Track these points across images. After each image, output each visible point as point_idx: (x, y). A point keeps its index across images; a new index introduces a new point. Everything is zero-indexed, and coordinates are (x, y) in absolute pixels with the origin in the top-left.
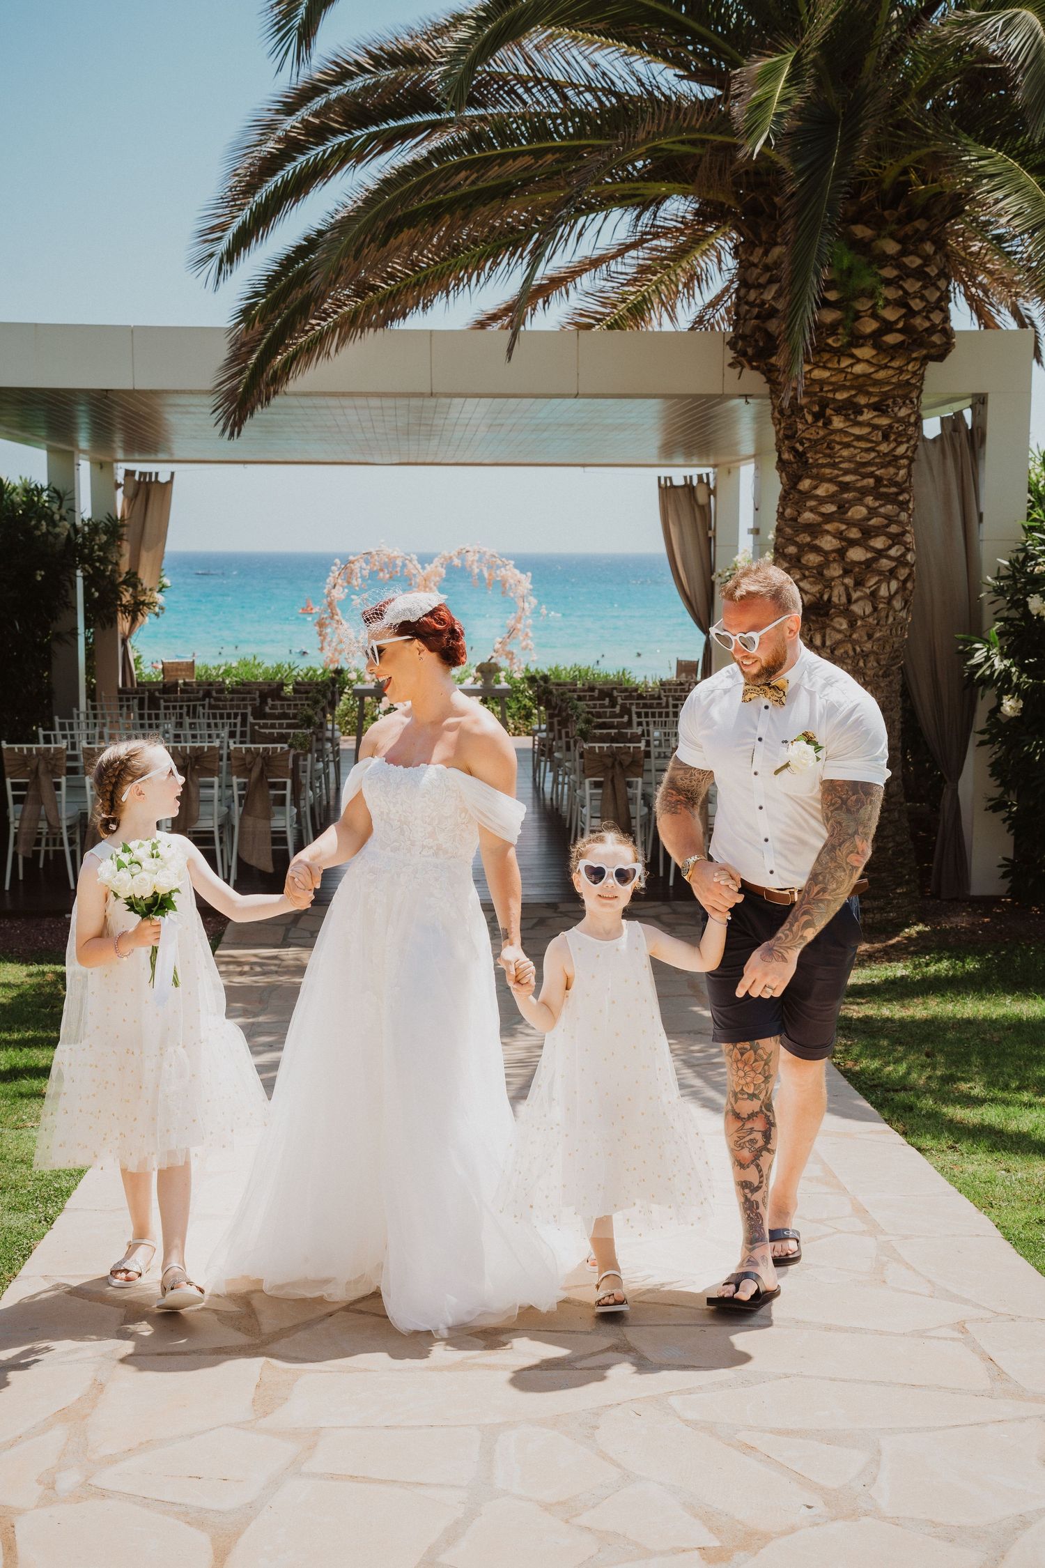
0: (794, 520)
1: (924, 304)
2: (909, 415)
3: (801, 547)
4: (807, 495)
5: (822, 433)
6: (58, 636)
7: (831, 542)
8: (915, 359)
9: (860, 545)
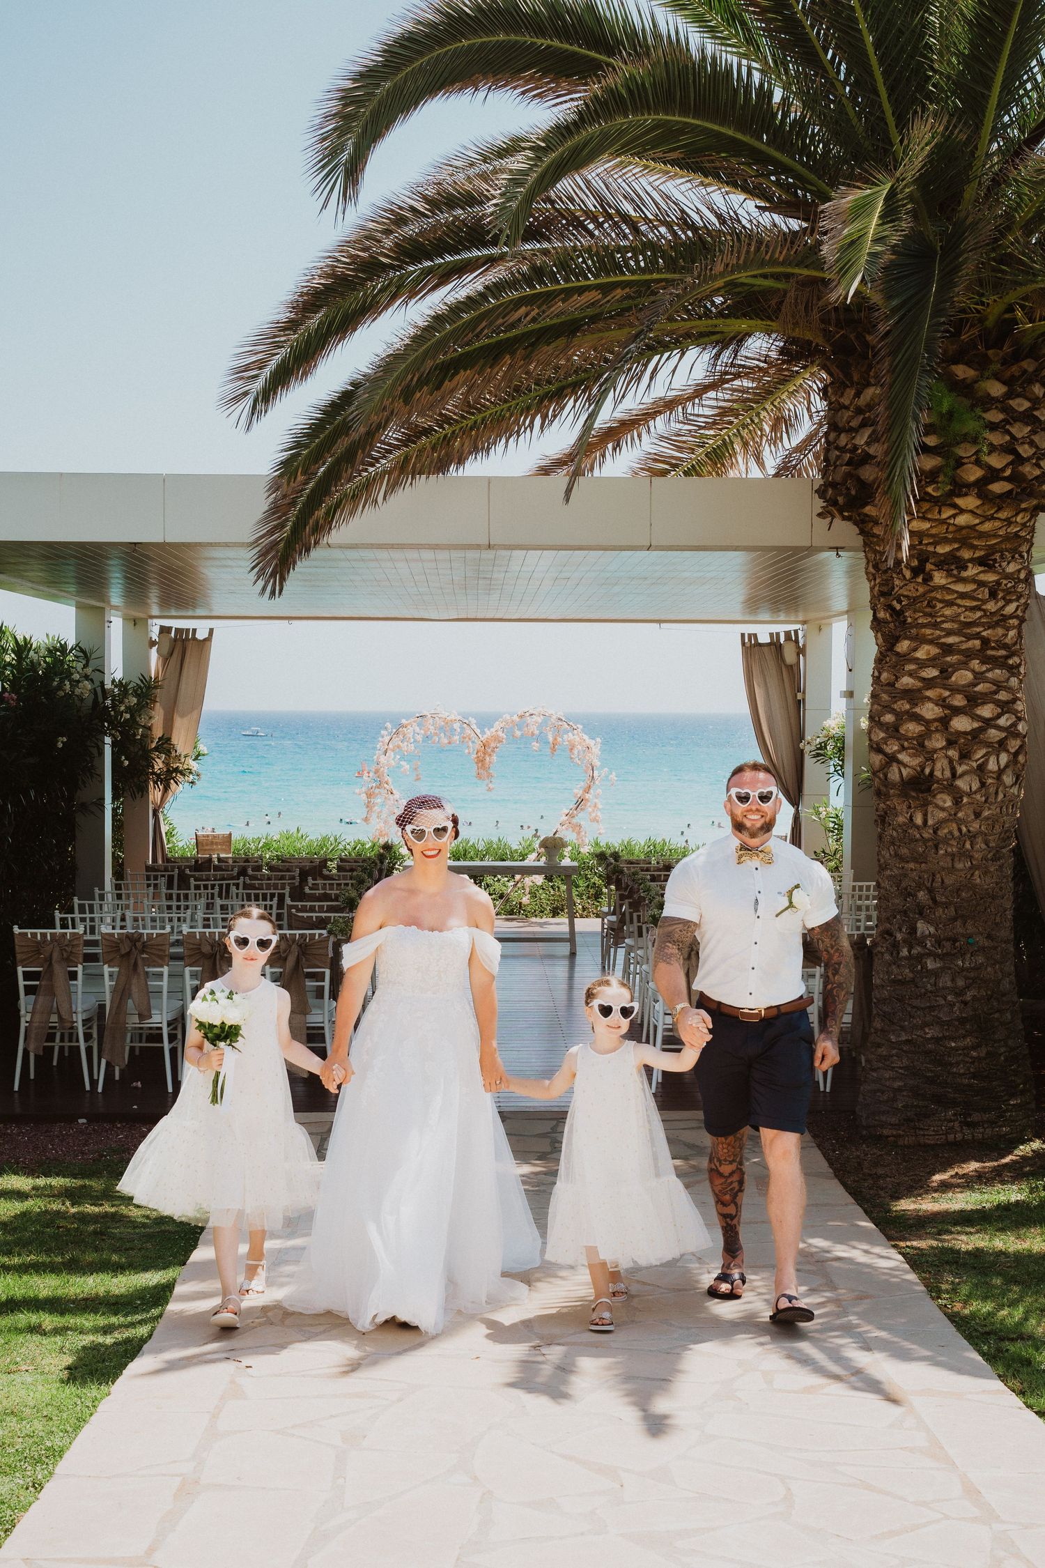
0: (892, 685)
1: (1034, 450)
2: (1019, 571)
3: (899, 716)
4: (905, 658)
5: (921, 590)
6: (84, 807)
7: (933, 710)
8: (1025, 510)
9: (965, 714)
